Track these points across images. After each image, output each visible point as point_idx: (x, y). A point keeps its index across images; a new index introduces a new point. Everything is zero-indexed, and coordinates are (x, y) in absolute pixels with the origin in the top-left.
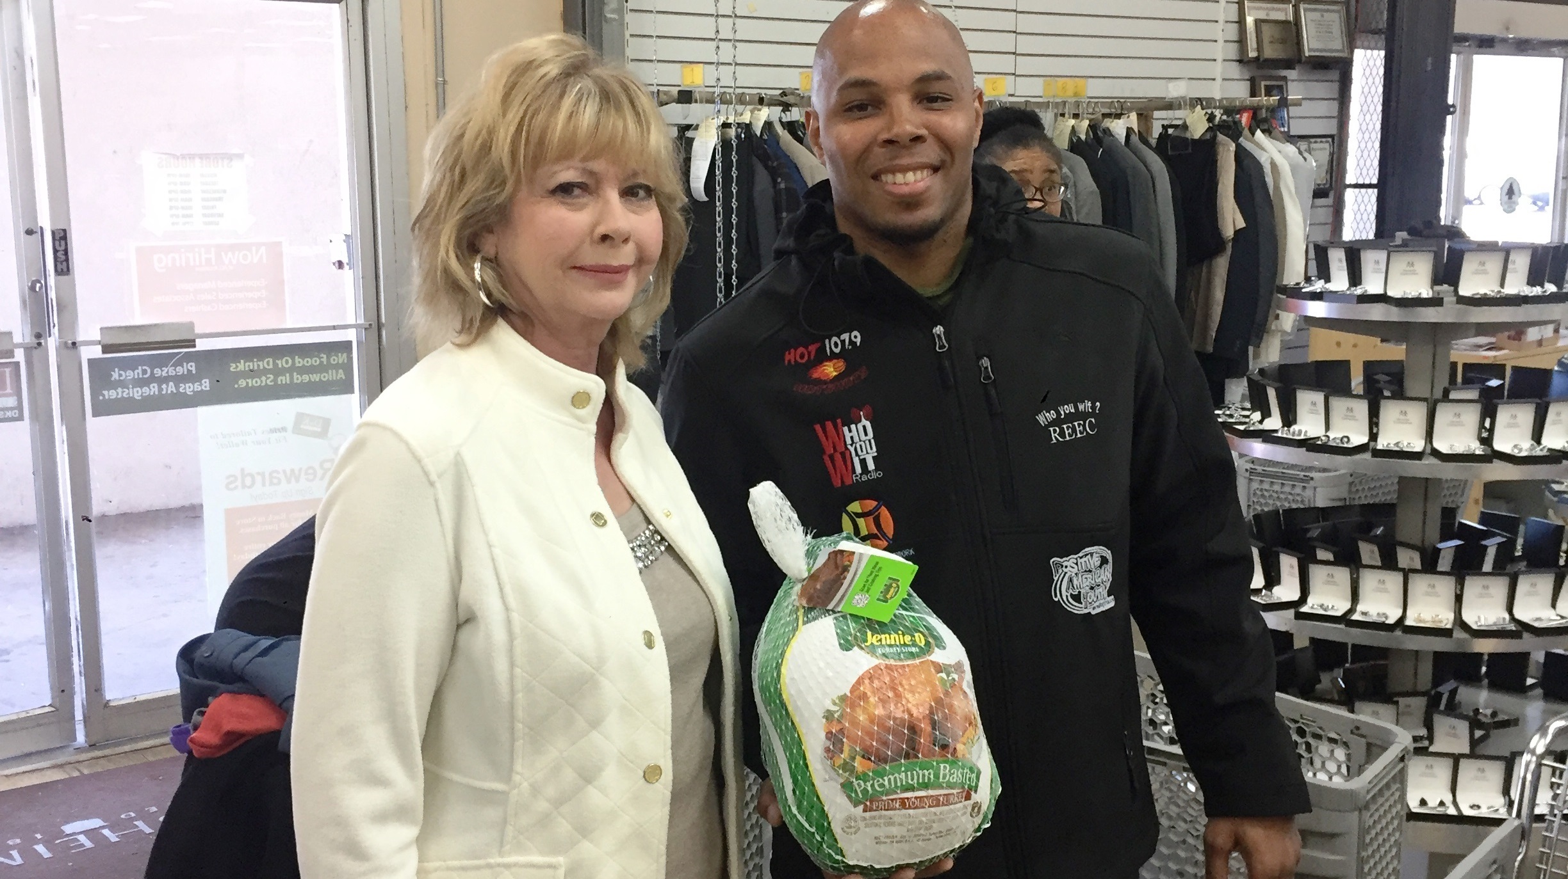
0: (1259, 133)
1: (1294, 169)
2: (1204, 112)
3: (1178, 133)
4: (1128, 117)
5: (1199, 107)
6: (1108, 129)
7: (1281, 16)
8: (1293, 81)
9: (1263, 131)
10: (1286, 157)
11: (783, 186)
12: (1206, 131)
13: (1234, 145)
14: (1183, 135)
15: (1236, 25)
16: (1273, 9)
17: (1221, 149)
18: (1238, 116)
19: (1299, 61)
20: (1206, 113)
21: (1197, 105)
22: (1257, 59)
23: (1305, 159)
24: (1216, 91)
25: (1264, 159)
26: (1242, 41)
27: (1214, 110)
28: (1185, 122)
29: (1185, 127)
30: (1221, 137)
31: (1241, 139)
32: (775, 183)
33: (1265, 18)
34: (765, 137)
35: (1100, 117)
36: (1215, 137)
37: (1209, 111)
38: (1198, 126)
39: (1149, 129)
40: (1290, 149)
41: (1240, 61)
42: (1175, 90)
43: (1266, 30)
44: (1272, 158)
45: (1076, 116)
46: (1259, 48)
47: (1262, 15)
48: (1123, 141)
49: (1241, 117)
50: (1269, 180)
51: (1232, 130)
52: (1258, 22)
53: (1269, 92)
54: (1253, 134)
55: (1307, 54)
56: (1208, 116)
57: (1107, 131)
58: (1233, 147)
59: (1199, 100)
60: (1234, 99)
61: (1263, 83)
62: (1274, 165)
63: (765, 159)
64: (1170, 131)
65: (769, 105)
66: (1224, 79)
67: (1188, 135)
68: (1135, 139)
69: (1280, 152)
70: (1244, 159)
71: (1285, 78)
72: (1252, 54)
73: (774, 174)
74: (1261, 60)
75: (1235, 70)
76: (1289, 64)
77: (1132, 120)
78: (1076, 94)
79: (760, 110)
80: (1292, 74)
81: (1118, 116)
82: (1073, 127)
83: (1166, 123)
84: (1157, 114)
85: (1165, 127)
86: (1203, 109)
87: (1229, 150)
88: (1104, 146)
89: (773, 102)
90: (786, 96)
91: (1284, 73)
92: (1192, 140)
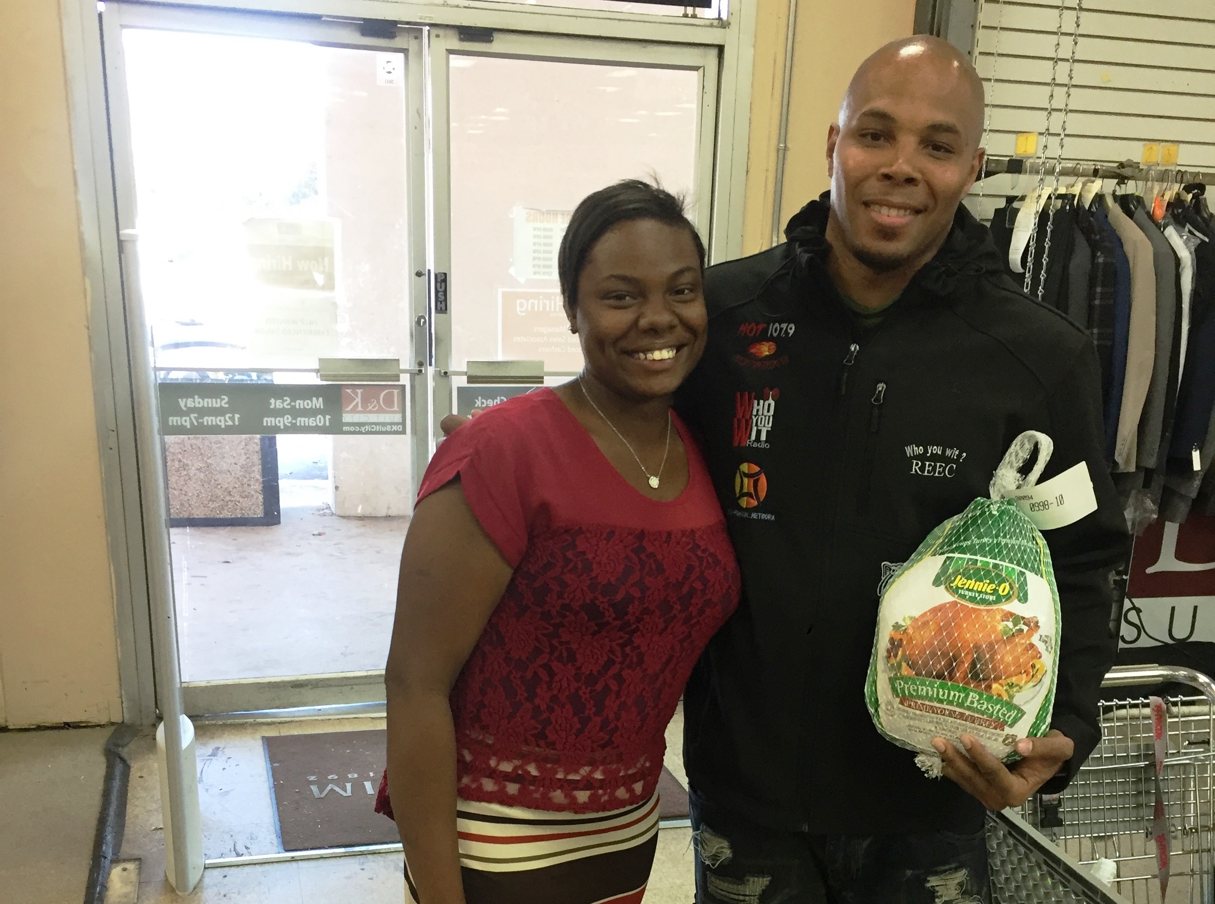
11: (1101, 260)
32: (1094, 257)
34: (1094, 209)
63: (1088, 232)
65: (1104, 177)
73: (1094, 247)
79: (1093, 182)
89: (1108, 174)
90: (1123, 167)
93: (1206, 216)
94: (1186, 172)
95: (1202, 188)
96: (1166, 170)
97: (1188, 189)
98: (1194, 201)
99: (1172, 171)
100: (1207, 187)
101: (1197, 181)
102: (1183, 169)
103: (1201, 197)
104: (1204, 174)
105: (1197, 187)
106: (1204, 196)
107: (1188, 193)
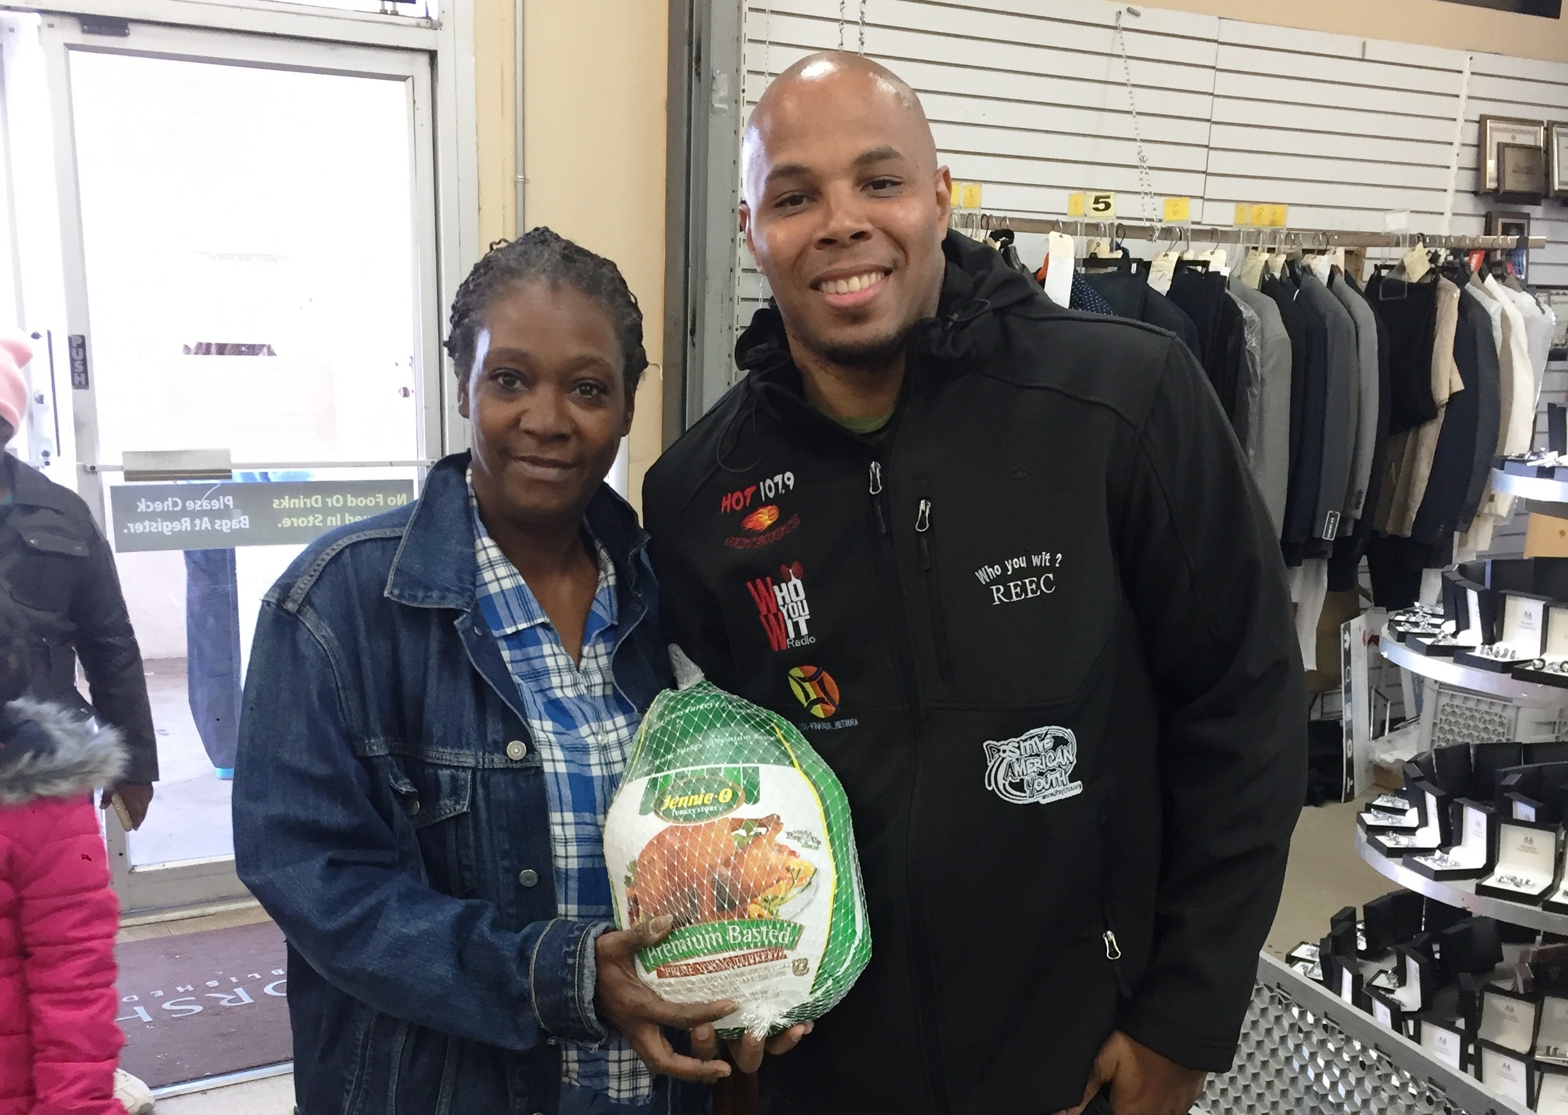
0: (1490, 278)
1: (1529, 323)
2: (1426, 250)
3: (1394, 275)
4: (1335, 252)
5: (1421, 244)
6: (1309, 266)
7: (1528, 140)
8: (1537, 219)
9: (1496, 277)
10: (1521, 309)
12: (1427, 274)
13: (1459, 291)
14: (1398, 277)
15: (1475, 149)
16: (1522, 132)
17: (1442, 296)
18: (1466, 259)
19: (1547, 197)
20: (1429, 252)
21: (1419, 241)
22: (1496, 190)
23: (1543, 312)
24: (1442, 227)
25: (1493, 309)
26: (1479, 169)
27: (1438, 249)
28: (1402, 262)
29: (1402, 268)
30: (1444, 281)
31: (1468, 286)
33: (1511, 141)
35: (1301, 252)
36: (1436, 281)
37: (1433, 250)
38: (1417, 267)
39: (1359, 270)
40: (1527, 299)
41: (1475, 193)
42: (1396, 224)
43: (1510, 155)
44: (1503, 309)
45: (1271, 250)
46: (1500, 179)
47: (1506, 138)
48: (1325, 281)
49: (1470, 259)
50: (1498, 334)
51: (1458, 273)
52: (1502, 147)
53: (1506, 230)
54: (1483, 279)
55: (1557, 187)
56: (1430, 255)
57: (1307, 270)
58: (1457, 293)
59: (1421, 237)
60: (1464, 237)
61: (1501, 221)
62: (1504, 317)
64: (1384, 273)
66: (1454, 214)
67: (1404, 278)
68: (1340, 279)
69: (1513, 302)
70: (1469, 308)
71: (1527, 216)
72: (1491, 185)
74: (1501, 192)
75: (1468, 204)
76: (1533, 198)
77: (1338, 257)
78: (1273, 223)
80: (1536, 211)
81: (1322, 252)
82: (1266, 262)
83: (1379, 263)
84: (1371, 252)
85: (1378, 268)
86: (1425, 247)
87: (1452, 297)
88: (1301, 287)
91: (1527, 209)
92: (1410, 284)
93: (1017, 267)
94: (991, 216)
95: (1009, 235)
96: (970, 214)
97: (995, 236)
98: (1002, 250)
99: (975, 215)
100: (1016, 234)
101: (1004, 227)
102: (988, 213)
103: (1010, 246)
104: (1011, 219)
105: (1005, 234)
106: (1014, 244)
107: (996, 241)
